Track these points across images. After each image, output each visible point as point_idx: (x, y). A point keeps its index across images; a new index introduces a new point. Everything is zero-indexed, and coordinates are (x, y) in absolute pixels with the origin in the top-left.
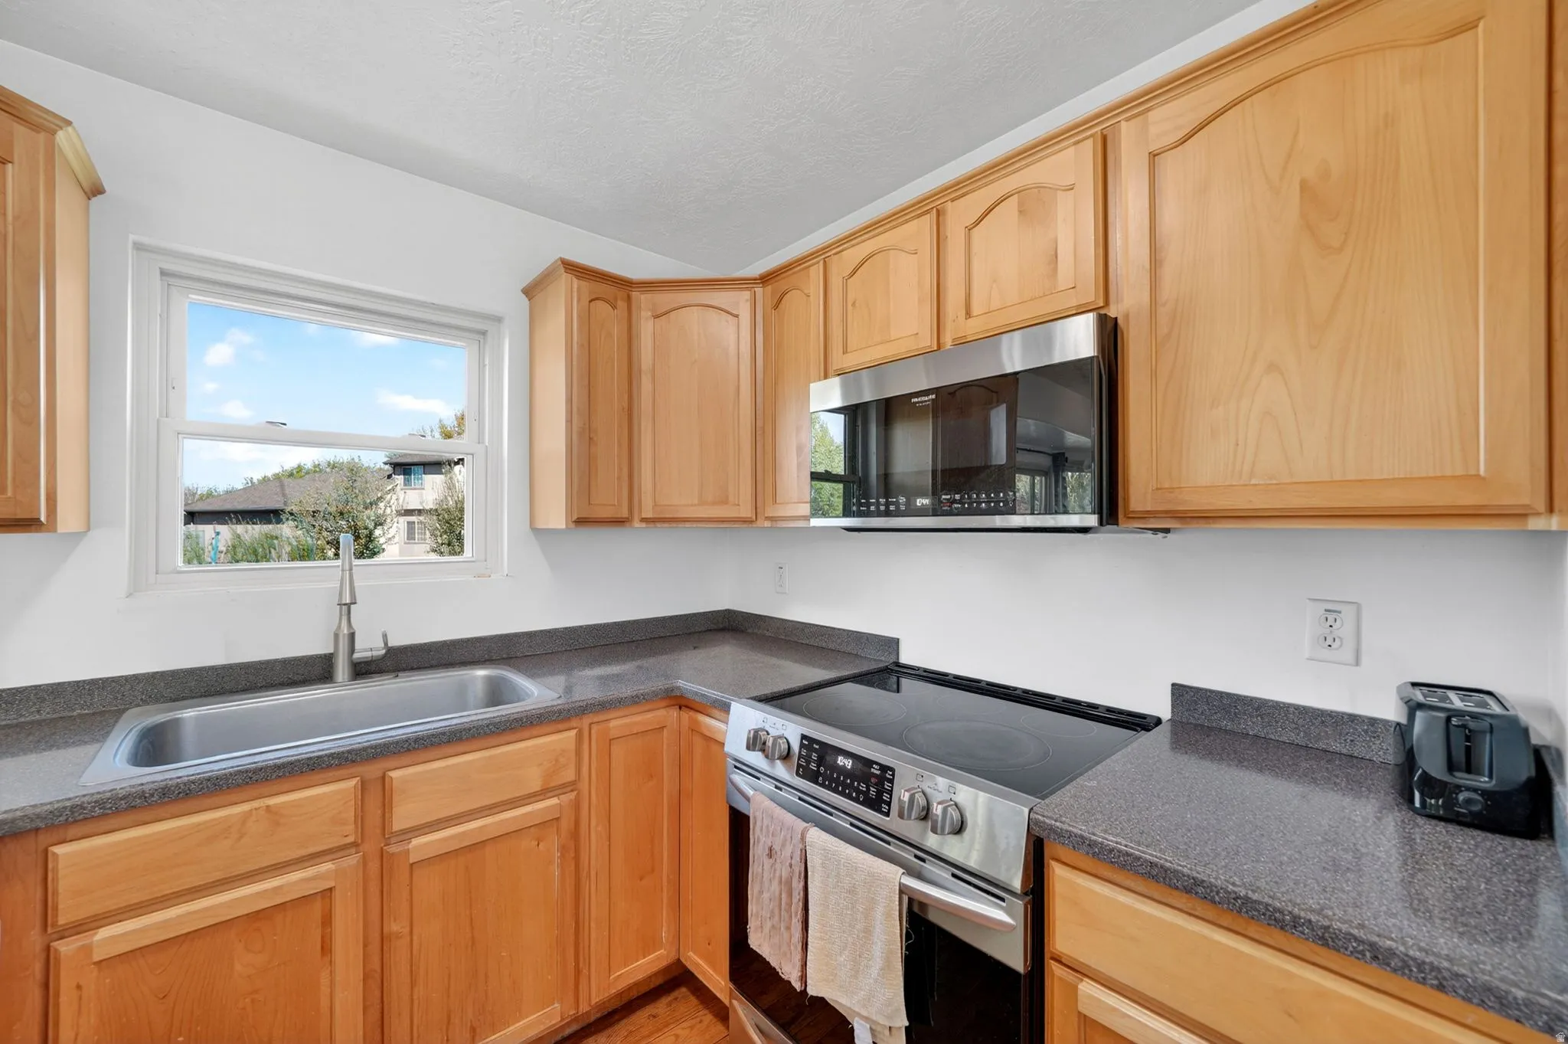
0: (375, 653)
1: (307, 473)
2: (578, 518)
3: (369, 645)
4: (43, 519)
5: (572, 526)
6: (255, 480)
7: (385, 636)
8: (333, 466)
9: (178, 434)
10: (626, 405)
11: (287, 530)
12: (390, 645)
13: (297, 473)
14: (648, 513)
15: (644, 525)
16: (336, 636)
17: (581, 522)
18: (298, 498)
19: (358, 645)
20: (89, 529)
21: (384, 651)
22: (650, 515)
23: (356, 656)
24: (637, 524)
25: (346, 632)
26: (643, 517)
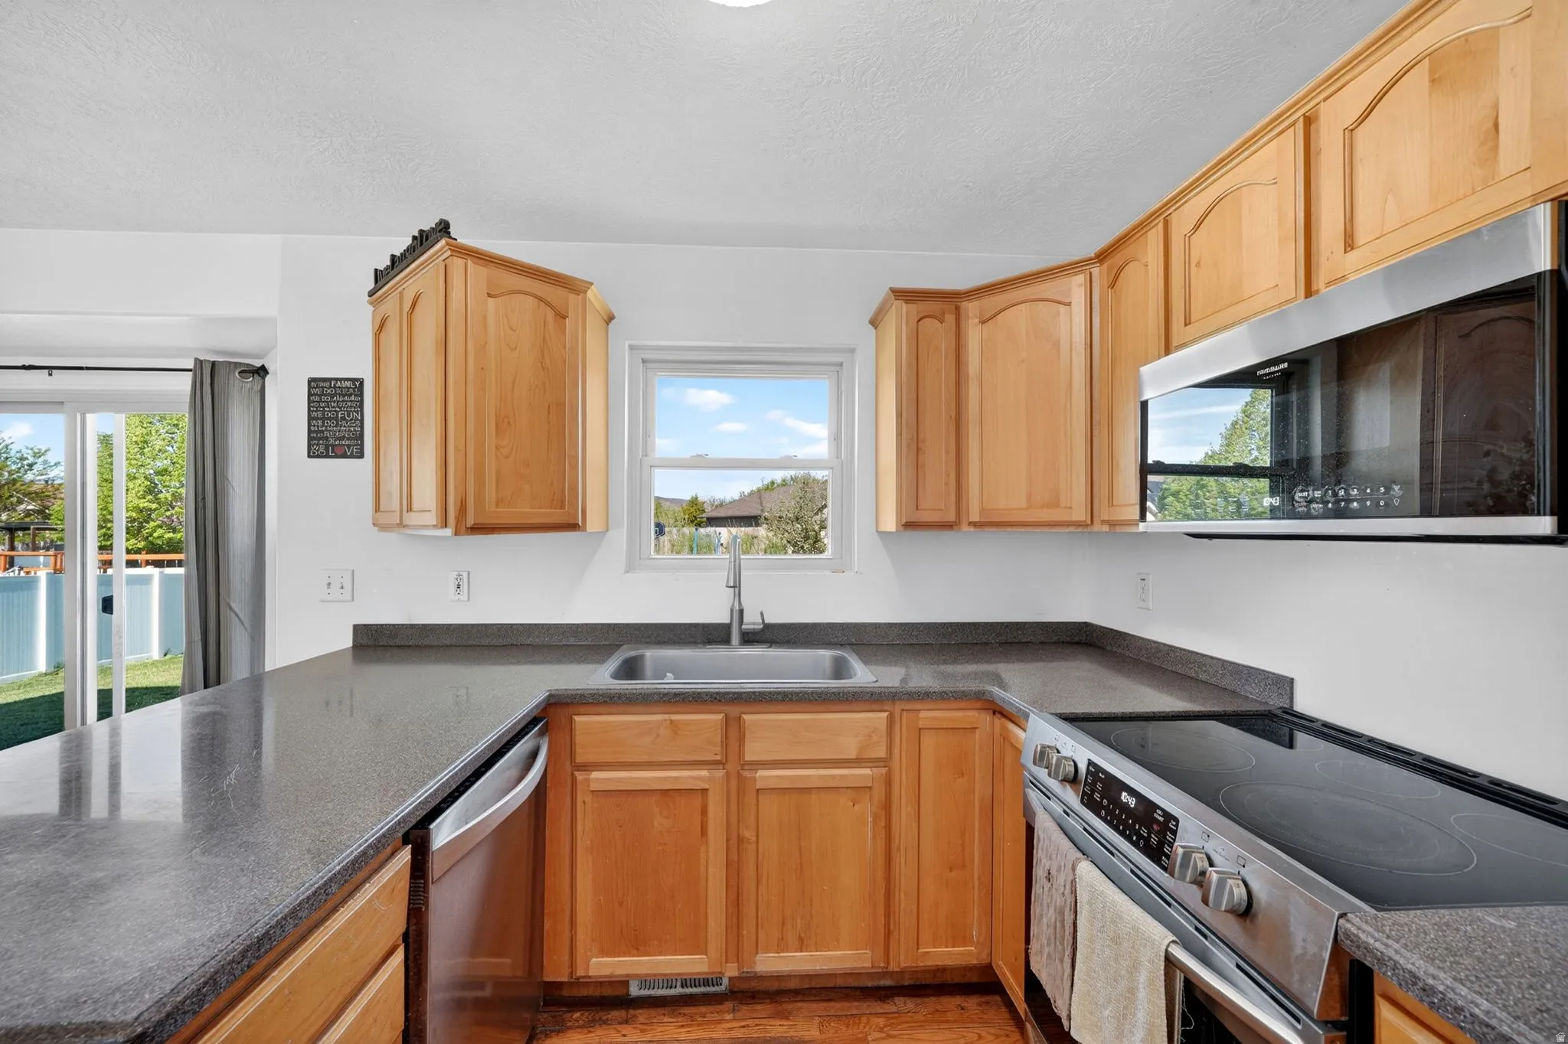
0: (756, 627)
1: (778, 486)
2: (906, 522)
3: (752, 620)
4: (580, 523)
5: (902, 529)
6: (746, 494)
7: (762, 614)
8: (794, 479)
9: (651, 467)
10: (953, 414)
11: (762, 531)
12: (766, 622)
13: (771, 487)
14: (975, 517)
15: (972, 529)
16: (732, 611)
17: (909, 525)
18: (772, 507)
19: (745, 620)
20: (607, 531)
21: (762, 626)
22: (977, 519)
23: (743, 627)
24: (965, 528)
25: (737, 608)
26: (970, 521)
